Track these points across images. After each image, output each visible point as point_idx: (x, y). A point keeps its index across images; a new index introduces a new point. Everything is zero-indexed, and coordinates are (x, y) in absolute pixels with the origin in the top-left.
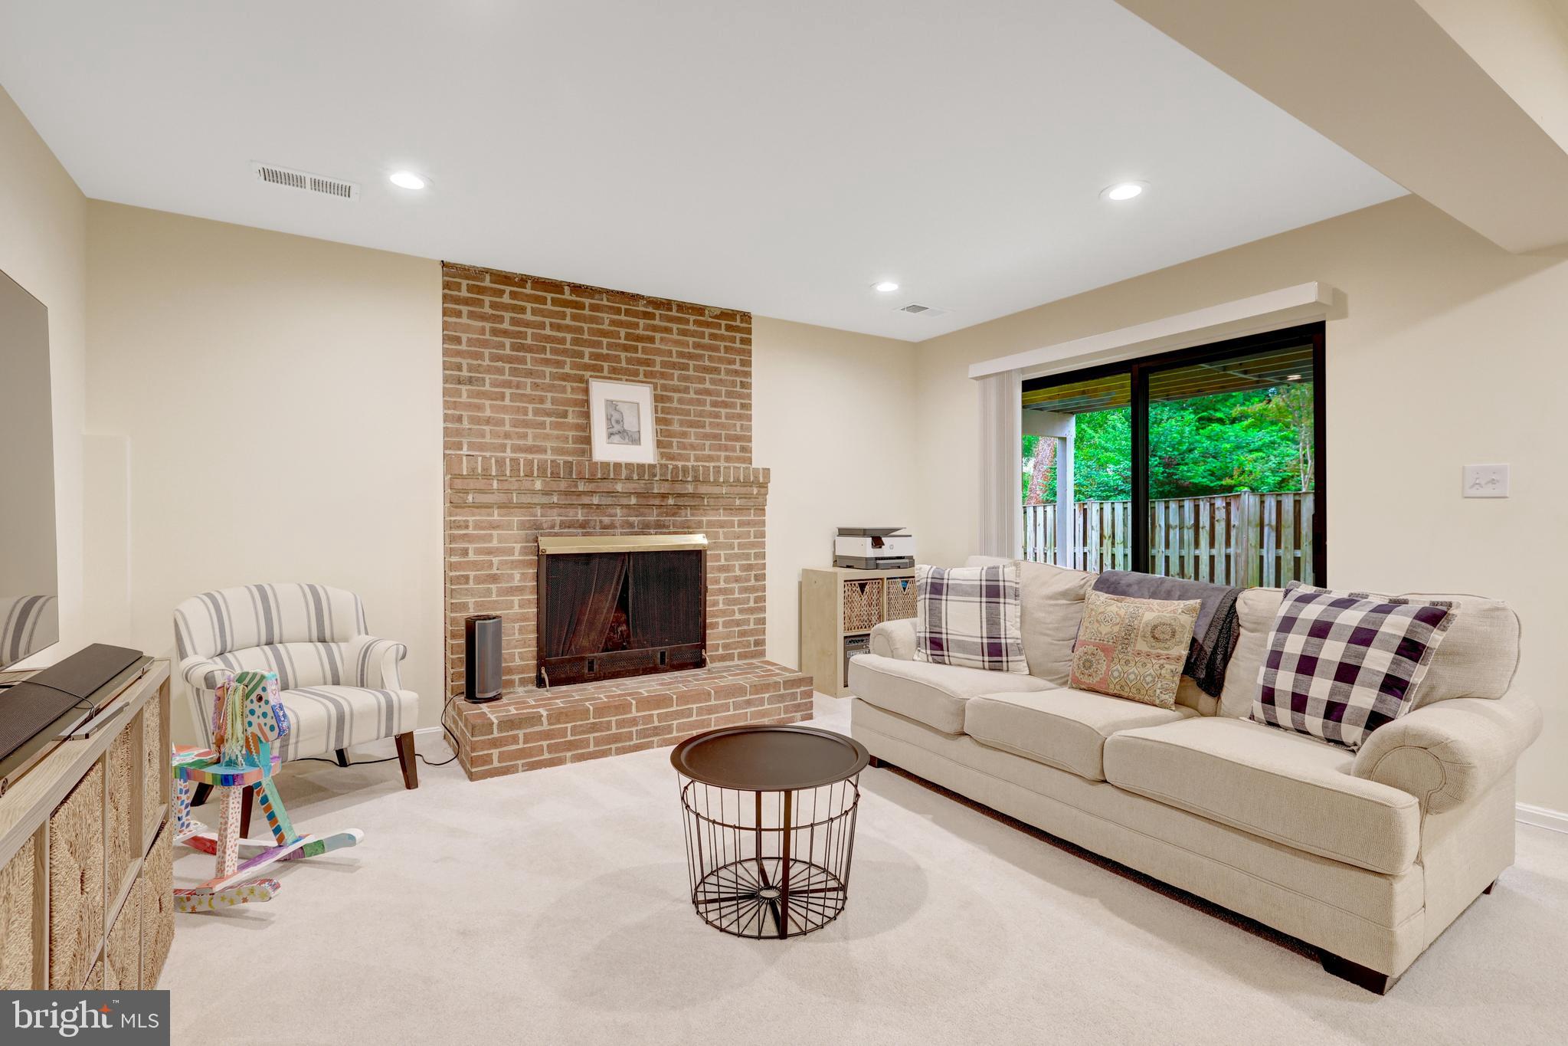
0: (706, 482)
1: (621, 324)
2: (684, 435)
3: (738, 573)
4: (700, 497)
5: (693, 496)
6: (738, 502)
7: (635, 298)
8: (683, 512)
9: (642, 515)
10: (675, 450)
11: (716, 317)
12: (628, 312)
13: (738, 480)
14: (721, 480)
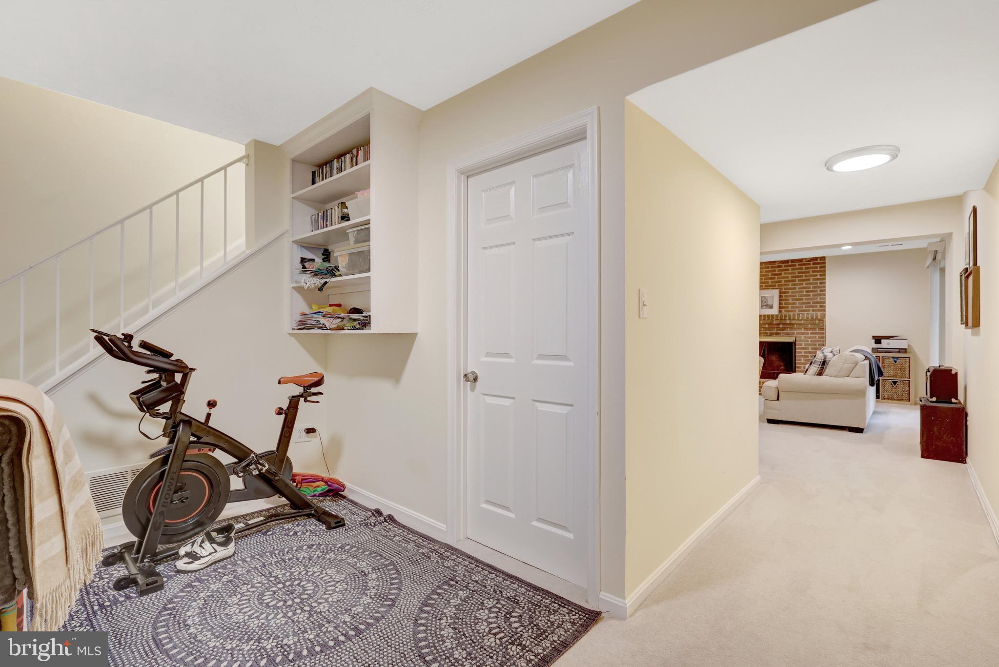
0: (794, 319)
1: (769, 271)
2: (794, 303)
3: (810, 350)
4: (793, 324)
5: (790, 324)
6: (810, 326)
7: (774, 262)
8: (786, 329)
9: (771, 330)
10: (790, 309)
11: (808, 261)
12: (772, 267)
13: (808, 318)
14: (801, 318)
